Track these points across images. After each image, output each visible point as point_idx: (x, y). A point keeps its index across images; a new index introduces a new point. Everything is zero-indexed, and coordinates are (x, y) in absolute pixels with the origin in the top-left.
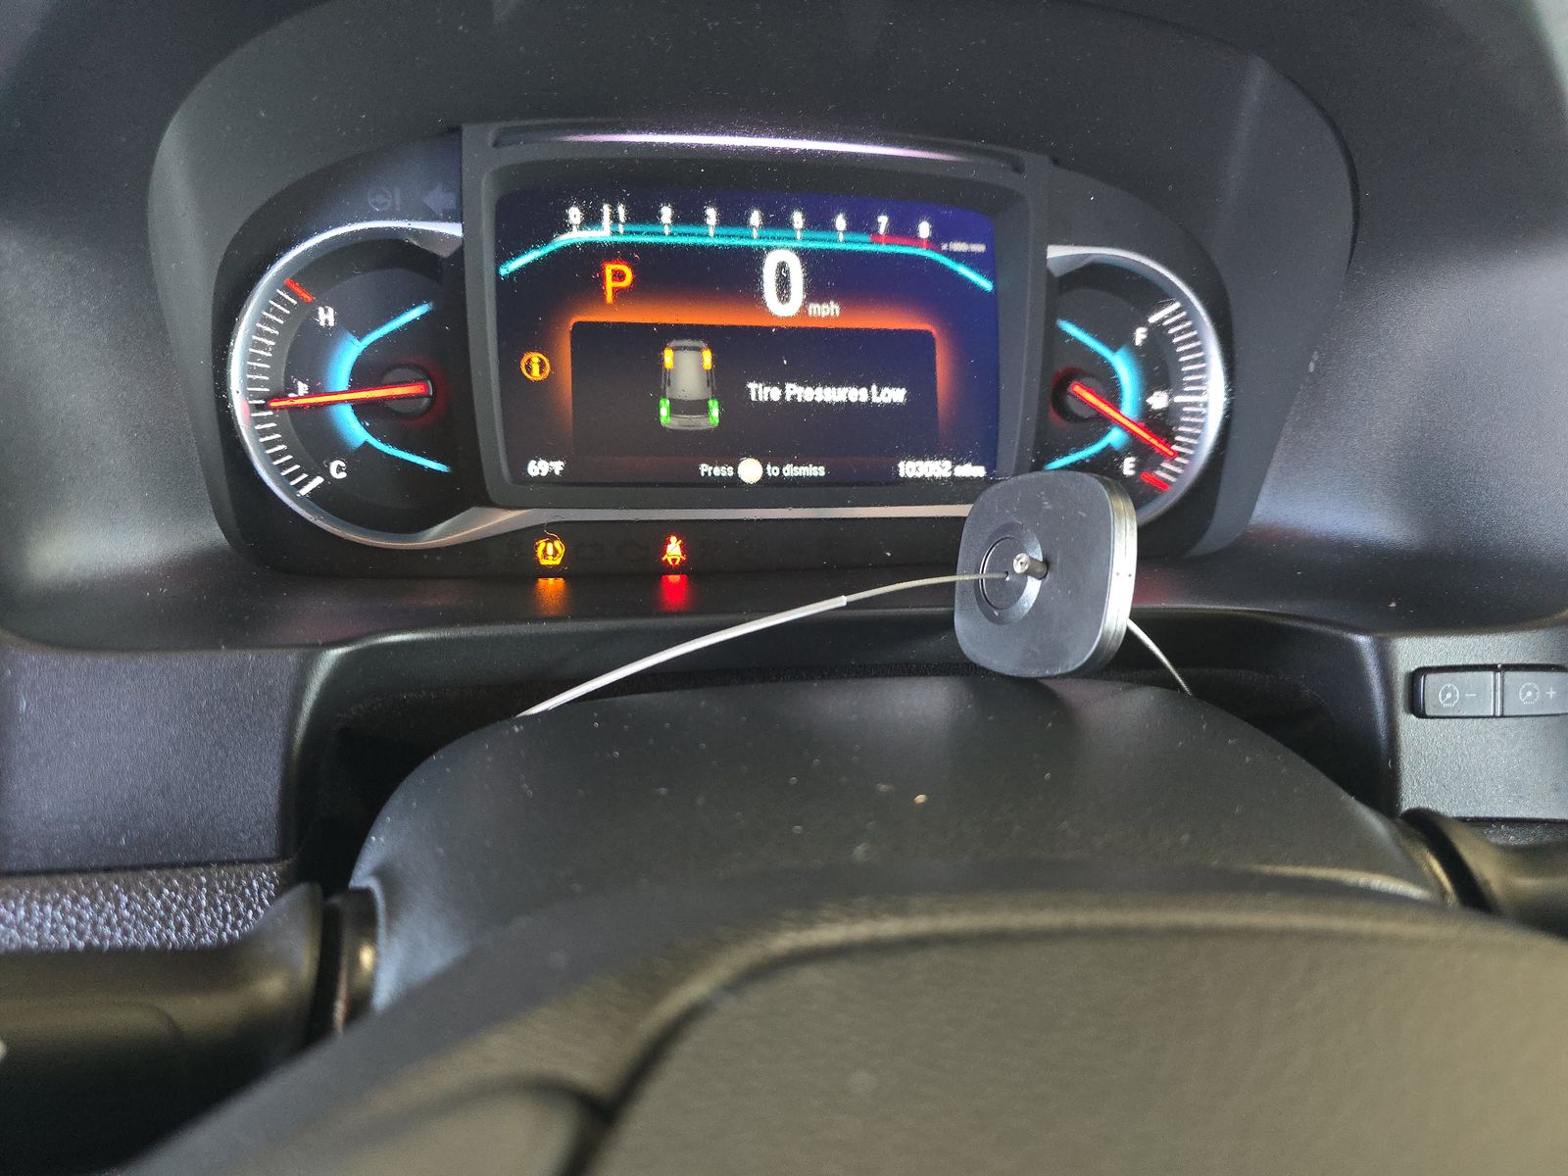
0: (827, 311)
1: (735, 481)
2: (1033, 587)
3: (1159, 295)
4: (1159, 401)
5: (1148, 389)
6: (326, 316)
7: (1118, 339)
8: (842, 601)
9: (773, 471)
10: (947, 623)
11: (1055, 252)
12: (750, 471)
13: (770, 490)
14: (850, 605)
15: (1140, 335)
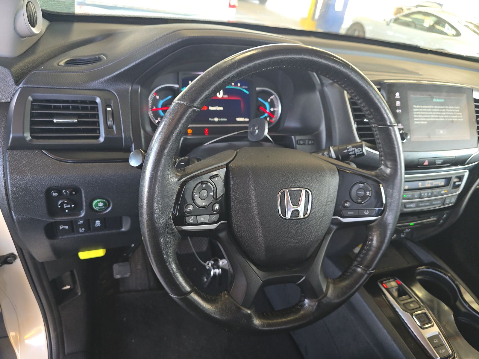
0: (226, 96)
1: (214, 121)
2: (257, 131)
3: (272, 95)
4: (272, 110)
5: (271, 107)
6: (158, 97)
7: (266, 101)
8: (236, 133)
9: (219, 120)
10: (247, 137)
11: (258, 89)
12: (216, 119)
13: (219, 122)
14: (237, 133)
15: (269, 100)
